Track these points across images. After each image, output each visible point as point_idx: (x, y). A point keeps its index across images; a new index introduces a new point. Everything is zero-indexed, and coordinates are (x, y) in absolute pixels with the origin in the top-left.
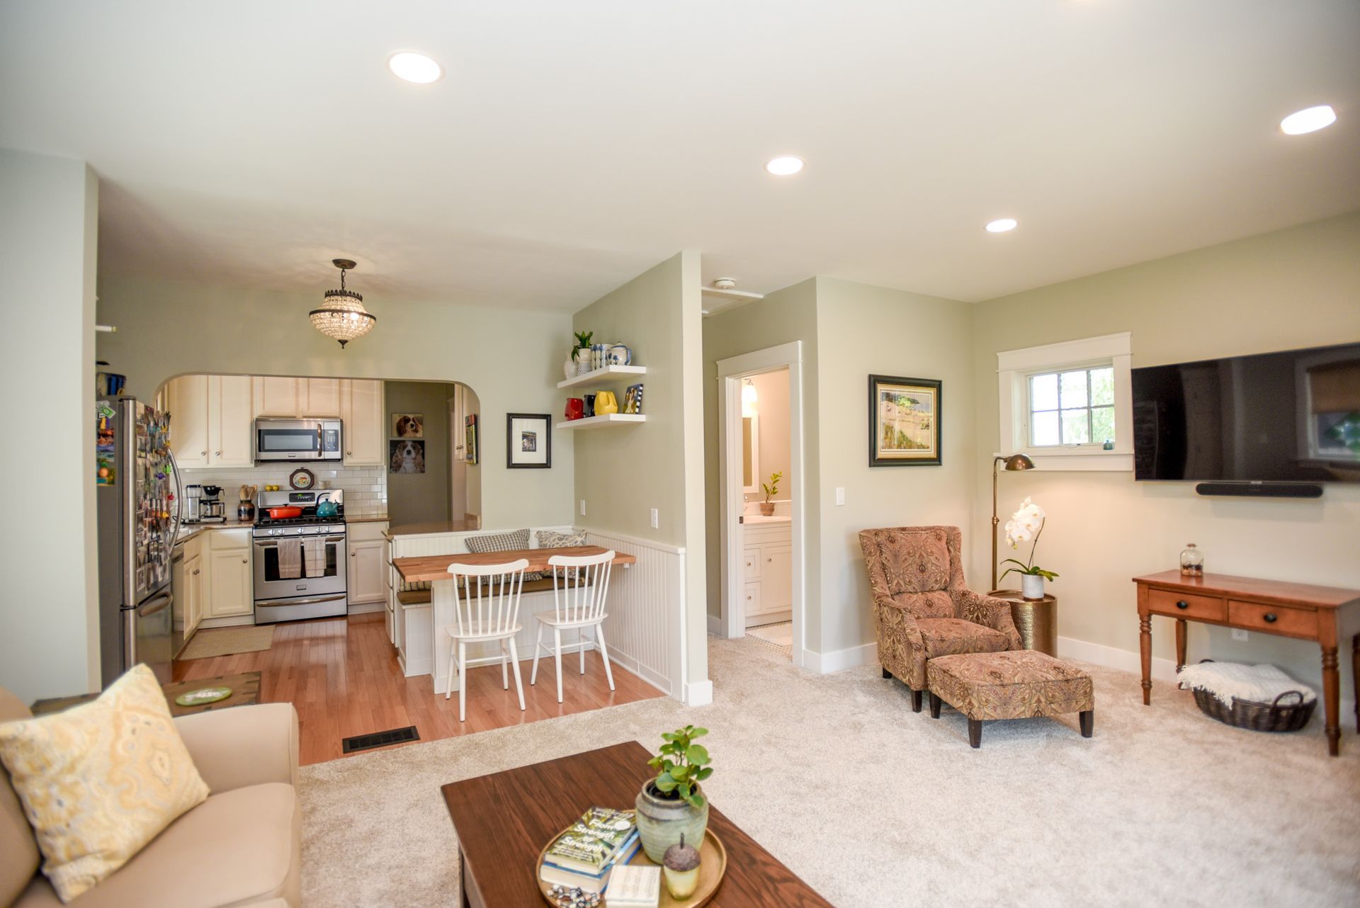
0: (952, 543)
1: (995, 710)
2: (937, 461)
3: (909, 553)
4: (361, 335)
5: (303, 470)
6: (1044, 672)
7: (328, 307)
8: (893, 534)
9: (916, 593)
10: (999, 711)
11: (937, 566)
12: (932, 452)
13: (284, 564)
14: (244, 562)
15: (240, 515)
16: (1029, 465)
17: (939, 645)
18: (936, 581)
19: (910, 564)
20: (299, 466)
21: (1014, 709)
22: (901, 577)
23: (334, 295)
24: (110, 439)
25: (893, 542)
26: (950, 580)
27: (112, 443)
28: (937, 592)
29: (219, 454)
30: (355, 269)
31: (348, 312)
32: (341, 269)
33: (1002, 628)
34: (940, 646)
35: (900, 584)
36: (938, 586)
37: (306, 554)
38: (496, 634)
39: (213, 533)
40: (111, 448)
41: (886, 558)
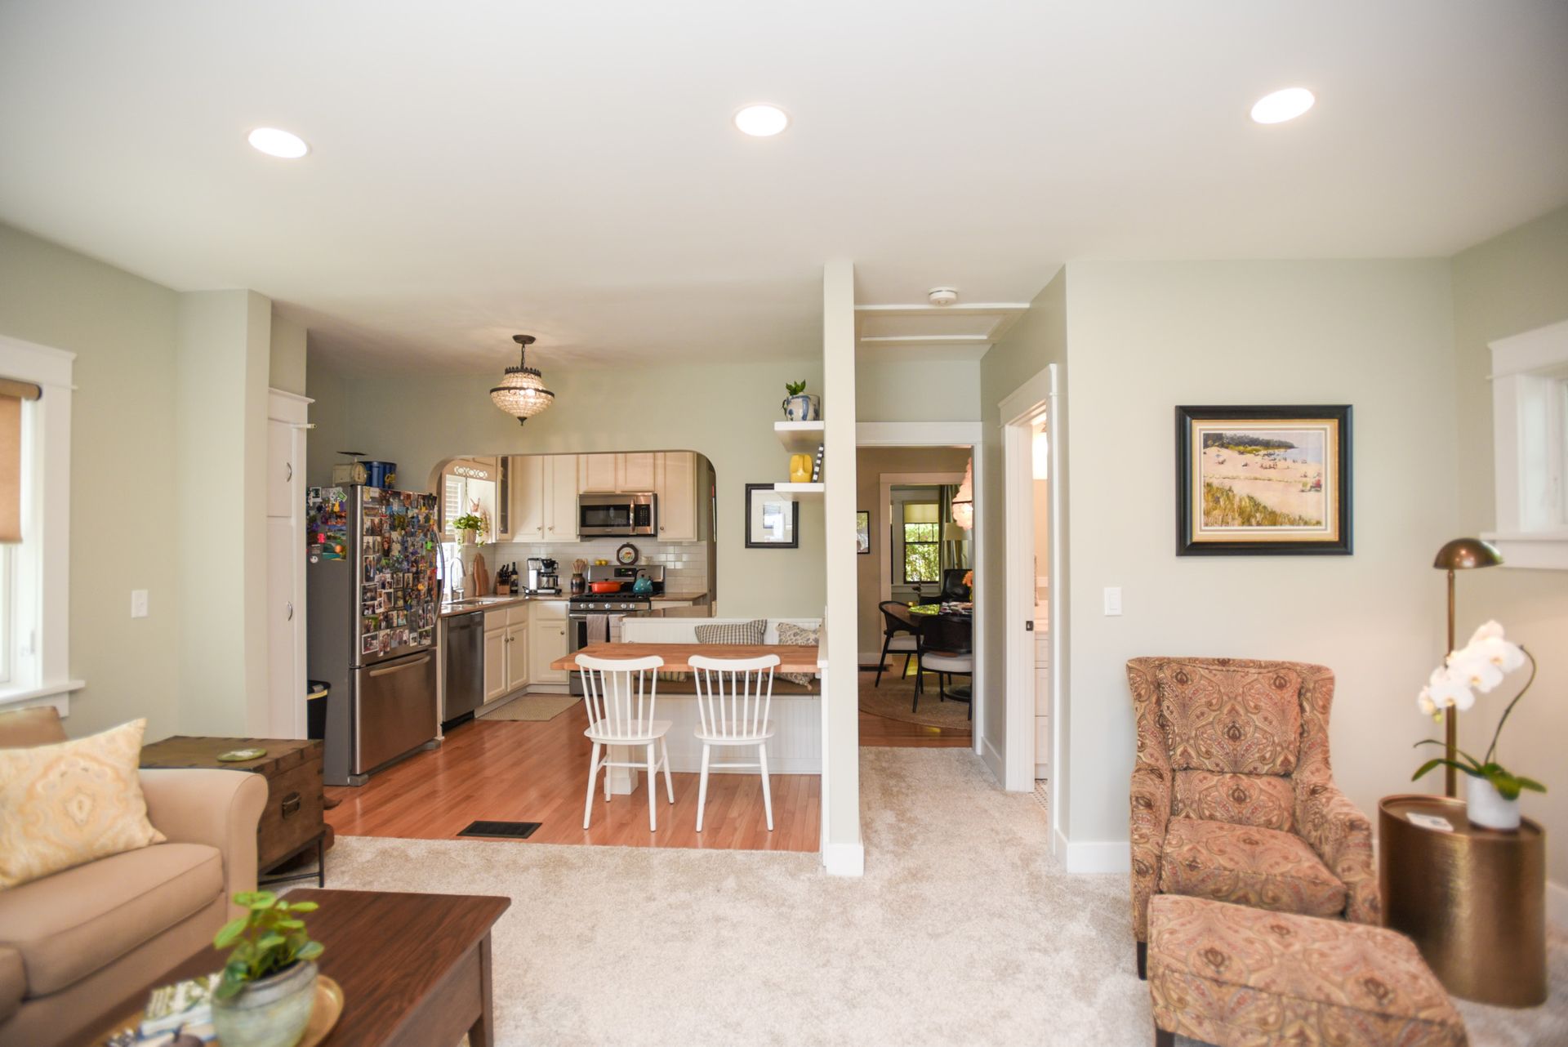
0: (1309, 695)
1: (1200, 1024)
2: (1342, 545)
3: (1209, 704)
4: (544, 409)
5: (628, 545)
6: (1333, 983)
7: (505, 386)
8: (1187, 669)
9: (1222, 772)
10: (1207, 1026)
11: (1266, 732)
12: (1329, 531)
13: (592, 639)
14: (562, 634)
15: (572, 588)
16: (1485, 558)
17: (1183, 875)
18: (1263, 759)
19: (1211, 723)
20: (624, 541)
21: (1244, 1035)
22: (1192, 742)
23: (515, 372)
24: (344, 520)
25: (1182, 682)
26: (1298, 760)
27: (345, 523)
28: (1265, 779)
29: (550, 529)
30: (534, 344)
31: (521, 388)
32: (521, 345)
33: (1344, 871)
34: (1185, 877)
35: (1189, 754)
36: (1266, 768)
37: (611, 629)
38: (636, 739)
39: (539, 604)
40: (344, 528)
41: (1168, 707)
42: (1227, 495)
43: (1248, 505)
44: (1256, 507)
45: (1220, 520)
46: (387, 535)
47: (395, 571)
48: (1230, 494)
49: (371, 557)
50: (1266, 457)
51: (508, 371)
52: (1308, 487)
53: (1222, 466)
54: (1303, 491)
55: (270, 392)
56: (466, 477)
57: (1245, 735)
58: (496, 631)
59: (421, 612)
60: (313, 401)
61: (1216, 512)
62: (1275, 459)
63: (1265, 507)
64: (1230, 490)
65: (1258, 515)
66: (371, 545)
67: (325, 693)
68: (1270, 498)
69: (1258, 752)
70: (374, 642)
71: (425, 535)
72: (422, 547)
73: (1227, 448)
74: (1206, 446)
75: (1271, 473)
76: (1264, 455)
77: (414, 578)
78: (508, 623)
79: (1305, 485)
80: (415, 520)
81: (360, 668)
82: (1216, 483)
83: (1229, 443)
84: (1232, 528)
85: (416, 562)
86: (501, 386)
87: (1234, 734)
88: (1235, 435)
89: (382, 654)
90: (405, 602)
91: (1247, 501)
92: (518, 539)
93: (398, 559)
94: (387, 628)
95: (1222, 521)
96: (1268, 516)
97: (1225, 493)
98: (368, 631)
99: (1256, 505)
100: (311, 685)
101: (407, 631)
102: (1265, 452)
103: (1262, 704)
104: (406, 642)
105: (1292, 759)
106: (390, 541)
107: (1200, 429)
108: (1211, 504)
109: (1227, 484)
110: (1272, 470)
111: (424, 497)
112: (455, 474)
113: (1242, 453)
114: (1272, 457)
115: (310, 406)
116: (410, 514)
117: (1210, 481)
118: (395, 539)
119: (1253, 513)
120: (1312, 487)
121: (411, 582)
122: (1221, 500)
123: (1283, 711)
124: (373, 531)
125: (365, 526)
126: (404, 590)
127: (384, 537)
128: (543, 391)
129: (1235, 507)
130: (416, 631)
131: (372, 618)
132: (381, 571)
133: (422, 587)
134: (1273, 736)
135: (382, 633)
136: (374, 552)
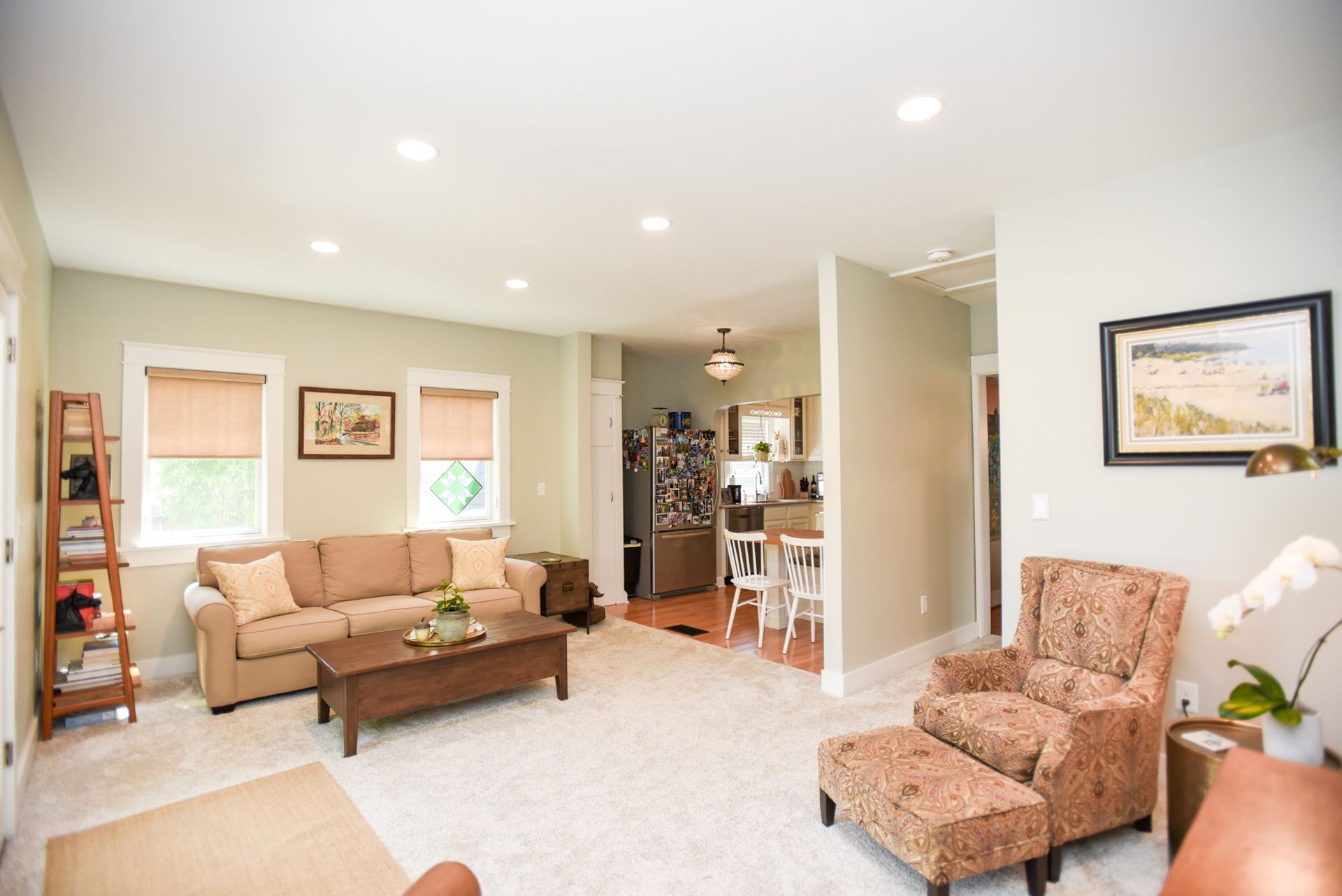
42: (1162, 406)
43: (1187, 413)
44: (1198, 417)
45: (1154, 430)
46: (674, 456)
47: (680, 477)
48: (1165, 403)
49: (662, 469)
50: (1210, 362)
51: (715, 352)
52: (1270, 390)
53: (1153, 376)
54: (1262, 395)
55: (592, 380)
56: (761, 416)
57: (1088, 632)
58: (778, 522)
59: (702, 503)
60: (624, 382)
61: (1148, 423)
62: (1221, 363)
63: (1210, 416)
64: (1165, 399)
65: (1201, 424)
66: (662, 462)
67: (639, 545)
68: (1215, 405)
69: (1096, 650)
70: (665, 519)
71: (705, 456)
72: (703, 463)
73: (1160, 357)
74: (1135, 357)
75: (1217, 379)
76: (1207, 360)
77: (695, 483)
78: (789, 517)
79: (1263, 388)
80: (697, 447)
81: (655, 532)
82: (1147, 394)
83: (1162, 352)
84: (1168, 438)
85: (698, 472)
86: (711, 361)
87: (1079, 632)
88: (1169, 343)
89: (670, 526)
90: (689, 496)
91: (1186, 409)
92: (811, 459)
93: (683, 471)
94: (675, 511)
95: (1156, 431)
96: (1214, 425)
97: (1159, 404)
98: (660, 512)
99: (1199, 414)
100: (627, 539)
101: (690, 515)
102: (1209, 357)
103: (1106, 606)
104: (689, 521)
105: (1130, 663)
106: (677, 460)
107: (1125, 342)
108: (1142, 415)
109: (1161, 394)
110: (1217, 376)
111: (704, 432)
112: (752, 415)
113: (1179, 361)
114: (1218, 362)
115: (623, 385)
116: (692, 443)
117: (1140, 392)
118: (680, 458)
119: (1194, 422)
120: (1274, 390)
121: (693, 484)
122: (1154, 410)
123: (1124, 615)
124: (663, 454)
125: (657, 451)
126: (688, 490)
127: (671, 457)
128: (734, 363)
129: (1172, 415)
130: (697, 515)
131: (664, 505)
132: (669, 477)
133: (703, 489)
134: (1110, 636)
135: (670, 514)
136: (664, 466)
